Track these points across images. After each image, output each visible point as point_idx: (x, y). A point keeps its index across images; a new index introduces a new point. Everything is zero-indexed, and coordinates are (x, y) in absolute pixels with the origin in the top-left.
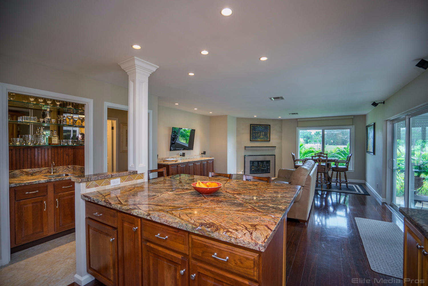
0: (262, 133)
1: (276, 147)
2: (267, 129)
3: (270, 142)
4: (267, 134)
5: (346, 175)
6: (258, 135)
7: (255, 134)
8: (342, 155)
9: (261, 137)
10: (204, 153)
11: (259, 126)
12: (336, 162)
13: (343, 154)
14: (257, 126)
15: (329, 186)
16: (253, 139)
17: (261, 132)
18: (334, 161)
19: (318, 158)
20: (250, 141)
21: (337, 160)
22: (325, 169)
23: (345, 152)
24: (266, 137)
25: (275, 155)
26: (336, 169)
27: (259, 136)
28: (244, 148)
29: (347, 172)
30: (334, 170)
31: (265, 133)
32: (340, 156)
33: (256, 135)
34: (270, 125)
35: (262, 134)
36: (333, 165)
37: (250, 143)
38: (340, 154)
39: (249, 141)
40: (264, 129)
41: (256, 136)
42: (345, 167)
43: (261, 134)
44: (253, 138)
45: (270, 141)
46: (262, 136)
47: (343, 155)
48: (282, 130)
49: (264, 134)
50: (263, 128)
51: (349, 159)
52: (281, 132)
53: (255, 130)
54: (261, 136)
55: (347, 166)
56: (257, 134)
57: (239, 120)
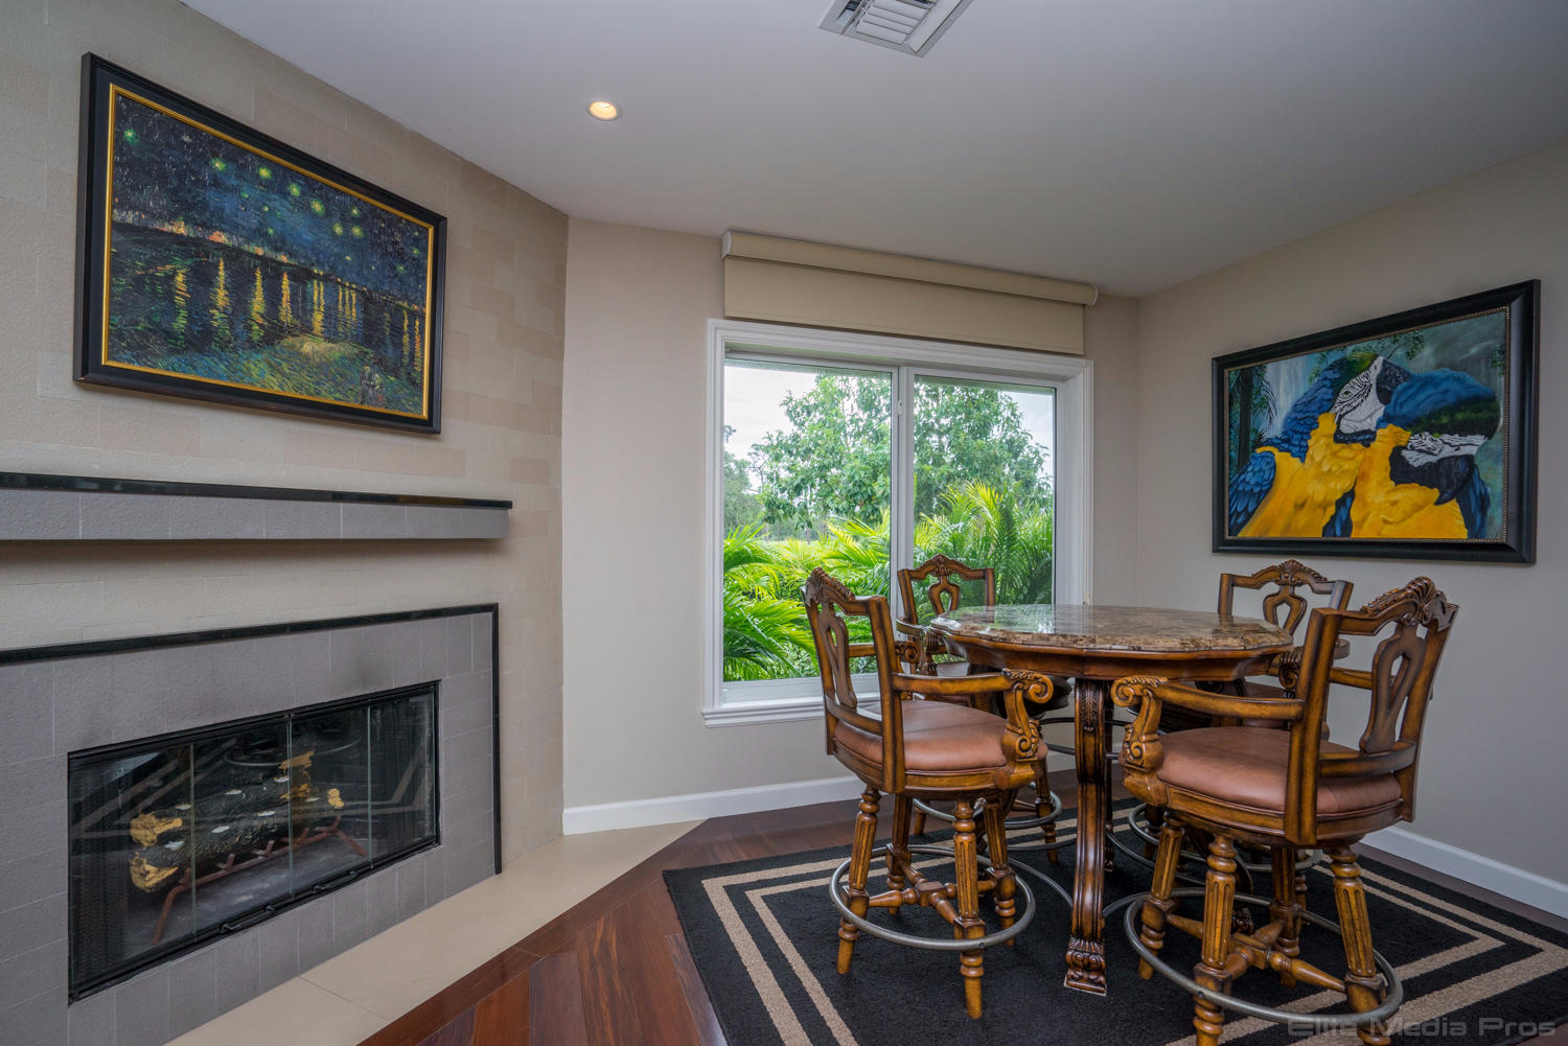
0: (317, 291)
1: (506, 505)
2: (401, 256)
4: (397, 331)
6: (258, 304)
7: (202, 278)
9: (308, 347)
17: (301, 276)
20: (86, 372)
24: (380, 364)
25: (493, 609)
27: (275, 332)
31: (364, 299)
33: (221, 296)
35: (330, 315)
41: (218, 318)
43: (302, 304)
46: (331, 335)
49: (350, 314)
50: (347, 222)
54: (307, 329)
56: (240, 290)
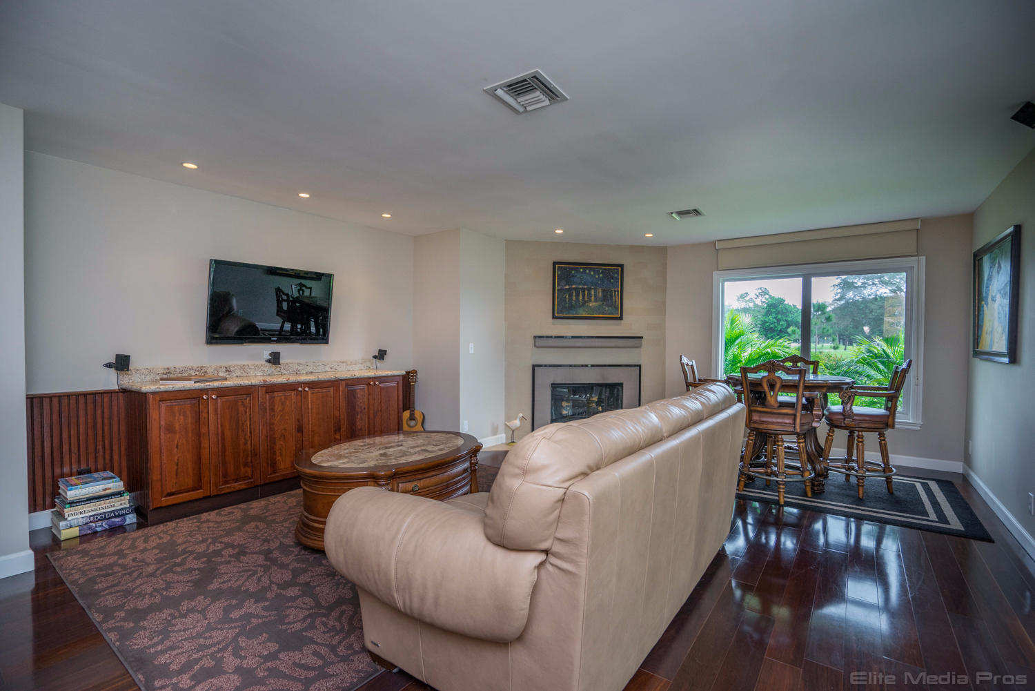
0: (592, 292)
1: (642, 338)
2: (612, 277)
3: (622, 321)
4: (611, 296)
5: (885, 444)
6: (581, 298)
7: (571, 295)
8: (878, 370)
9: (591, 304)
10: (381, 355)
11: (585, 270)
12: (848, 392)
13: (883, 363)
14: (577, 270)
15: (813, 485)
16: (562, 312)
17: (589, 290)
18: (836, 387)
19: (765, 374)
20: (554, 317)
21: (848, 383)
22: (795, 420)
23: (888, 356)
24: (608, 305)
25: (640, 366)
26: (845, 423)
27: (584, 302)
28: (531, 341)
29: (888, 433)
30: (834, 423)
31: (603, 291)
32: (872, 372)
33: (574, 298)
34: (622, 266)
35: (595, 296)
36: (835, 403)
37: (553, 324)
38: (869, 364)
39: (550, 320)
40: (602, 279)
41: (574, 302)
42: (882, 411)
43: (589, 295)
44: (563, 307)
45: (621, 318)
46: (596, 301)
47: (881, 367)
48: (665, 283)
49: (600, 295)
50: (599, 274)
51: (899, 378)
52: (663, 288)
53: (568, 283)
54: (590, 301)
55: (892, 410)
56: (577, 295)
57: (514, 247)
